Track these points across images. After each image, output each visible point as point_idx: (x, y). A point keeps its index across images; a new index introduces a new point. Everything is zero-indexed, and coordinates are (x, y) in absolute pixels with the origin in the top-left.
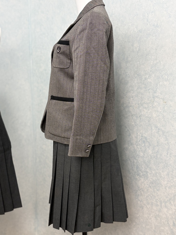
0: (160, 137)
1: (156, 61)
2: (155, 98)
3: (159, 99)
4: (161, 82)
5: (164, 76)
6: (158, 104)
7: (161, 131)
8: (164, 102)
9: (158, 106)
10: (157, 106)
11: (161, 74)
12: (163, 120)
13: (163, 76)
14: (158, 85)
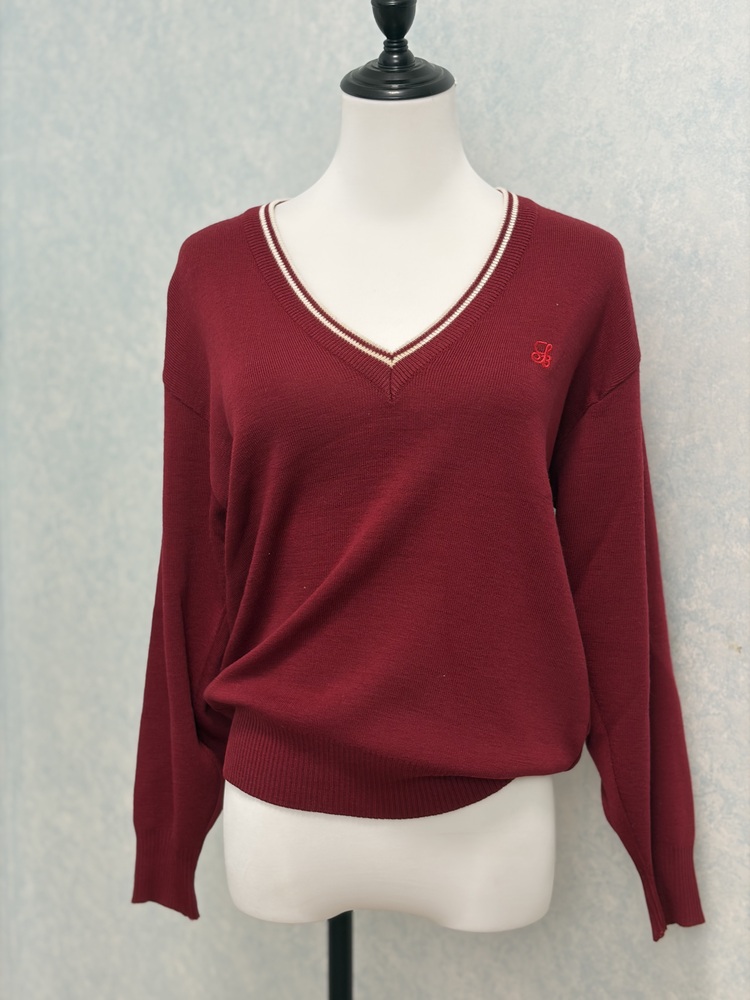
0: (711, 821)
1: (688, 437)
2: (686, 622)
3: (702, 629)
4: (714, 546)
5: (732, 515)
6: (698, 655)
7: (715, 791)
8: (731, 647)
9: (698, 665)
10: (694, 662)
11: (714, 503)
12: (725, 736)
13: (727, 517)
14: (701, 557)
